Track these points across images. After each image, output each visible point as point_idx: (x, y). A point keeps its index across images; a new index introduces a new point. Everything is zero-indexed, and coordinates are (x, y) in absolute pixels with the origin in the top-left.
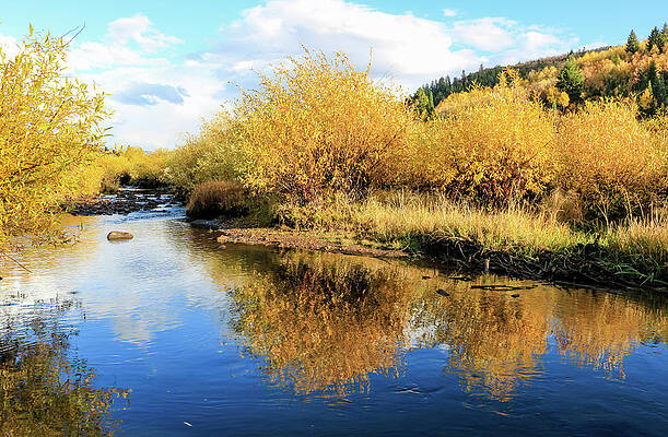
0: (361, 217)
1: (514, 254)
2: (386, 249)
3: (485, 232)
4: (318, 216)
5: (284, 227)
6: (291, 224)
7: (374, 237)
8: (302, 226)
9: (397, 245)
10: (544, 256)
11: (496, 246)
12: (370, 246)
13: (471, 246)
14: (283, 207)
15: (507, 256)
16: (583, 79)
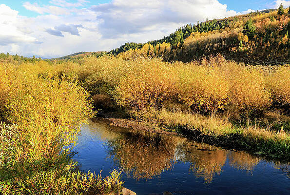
0: (160, 117)
1: (211, 136)
2: (170, 131)
3: (203, 127)
4: (145, 115)
5: (132, 119)
6: (134, 118)
7: (165, 126)
8: (138, 119)
9: (174, 130)
10: (221, 138)
11: (206, 133)
12: (165, 130)
13: (198, 132)
14: (131, 112)
15: (209, 136)
16: (255, 28)
